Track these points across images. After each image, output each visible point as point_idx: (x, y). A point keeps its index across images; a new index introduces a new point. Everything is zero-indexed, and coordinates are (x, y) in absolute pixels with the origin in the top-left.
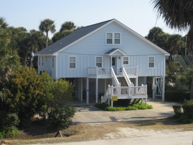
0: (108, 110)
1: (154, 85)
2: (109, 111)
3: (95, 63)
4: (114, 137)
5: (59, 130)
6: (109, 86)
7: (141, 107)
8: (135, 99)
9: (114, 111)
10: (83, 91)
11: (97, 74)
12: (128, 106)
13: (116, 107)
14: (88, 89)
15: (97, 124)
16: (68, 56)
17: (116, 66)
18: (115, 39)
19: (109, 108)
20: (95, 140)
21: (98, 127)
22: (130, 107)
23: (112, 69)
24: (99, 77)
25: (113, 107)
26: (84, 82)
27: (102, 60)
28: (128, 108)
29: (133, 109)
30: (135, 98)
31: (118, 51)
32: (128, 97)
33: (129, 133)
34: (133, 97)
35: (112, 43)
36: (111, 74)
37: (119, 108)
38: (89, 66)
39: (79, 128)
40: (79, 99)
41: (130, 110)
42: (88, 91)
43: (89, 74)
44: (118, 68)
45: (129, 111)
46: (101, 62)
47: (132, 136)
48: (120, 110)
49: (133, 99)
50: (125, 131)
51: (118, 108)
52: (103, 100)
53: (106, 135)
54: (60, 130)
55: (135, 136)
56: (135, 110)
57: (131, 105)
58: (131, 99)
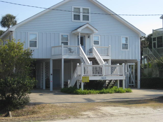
0: (77, 93)
1: (127, 72)
2: (79, 94)
3: (61, 41)
4: (95, 116)
5: (8, 111)
6: (78, 64)
7: (118, 90)
8: (111, 81)
9: (86, 94)
10: (46, 80)
11: (63, 54)
12: (102, 89)
13: (88, 90)
14: (51, 72)
15: (66, 104)
16: (28, 32)
17: (85, 47)
18: (83, 15)
19: (78, 91)
20: (65, 119)
21: (68, 107)
22: (104, 90)
23: (81, 47)
24: (64, 57)
25: (84, 89)
26: (47, 69)
27: (69, 38)
28: (102, 91)
29: (108, 93)
30: (110, 79)
31: (87, 27)
32: (102, 78)
33: (117, 111)
34: (108, 78)
35: (79, 20)
36: (79, 53)
37: (92, 91)
38: (53, 45)
39: (39, 108)
40: (41, 87)
41: (105, 93)
42: (51, 74)
43: (52, 54)
44: (87, 48)
45: (103, 94)
46: (68, 41)
47: (123, 115)
48: (93, 93)
49: (108, 80)
50: (109, 109)
51: (90, 91)
52: (71, 84)
53: (81, 114)
54: (10, 110)
55: (126, 114)
56: (111, 93)
57: (106, 88)
58: (106, 80)
